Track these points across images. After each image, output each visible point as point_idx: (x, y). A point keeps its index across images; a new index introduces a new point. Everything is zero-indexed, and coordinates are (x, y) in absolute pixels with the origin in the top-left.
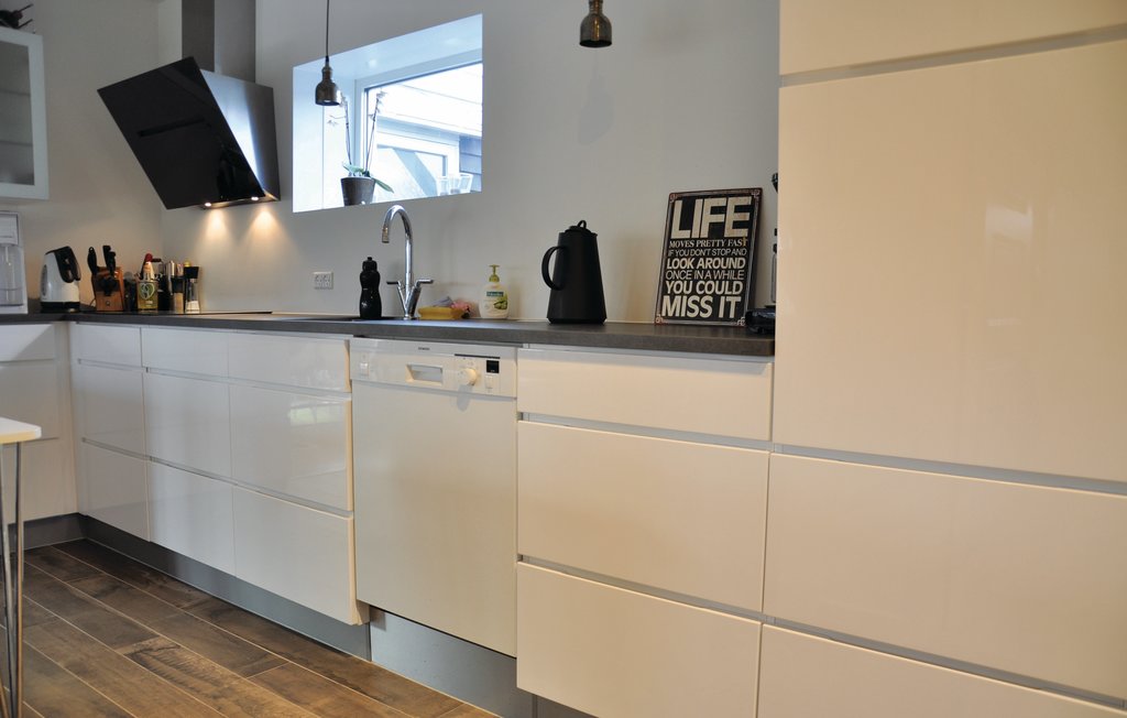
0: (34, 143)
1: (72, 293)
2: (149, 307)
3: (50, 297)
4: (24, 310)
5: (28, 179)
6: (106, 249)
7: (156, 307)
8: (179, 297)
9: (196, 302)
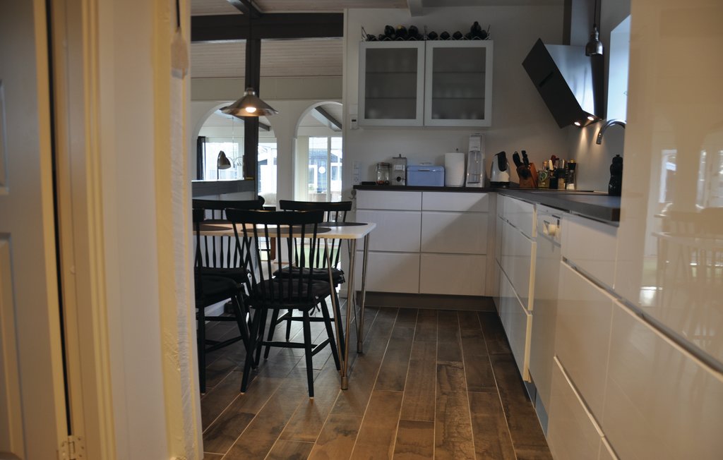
0: (486, 97)
1: (504, 177)
2: (543, 186)
3: (494, 179)
4: (480, 185)
5: (482, 117)
6: (524, 153)
7: (548, 186)
8: (561, 181)
9: (573, 184)
